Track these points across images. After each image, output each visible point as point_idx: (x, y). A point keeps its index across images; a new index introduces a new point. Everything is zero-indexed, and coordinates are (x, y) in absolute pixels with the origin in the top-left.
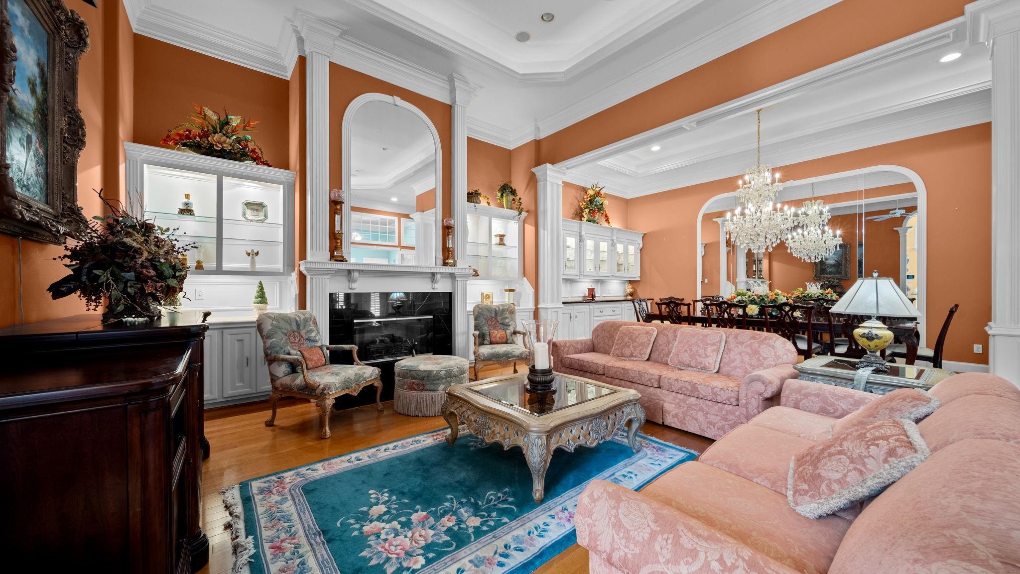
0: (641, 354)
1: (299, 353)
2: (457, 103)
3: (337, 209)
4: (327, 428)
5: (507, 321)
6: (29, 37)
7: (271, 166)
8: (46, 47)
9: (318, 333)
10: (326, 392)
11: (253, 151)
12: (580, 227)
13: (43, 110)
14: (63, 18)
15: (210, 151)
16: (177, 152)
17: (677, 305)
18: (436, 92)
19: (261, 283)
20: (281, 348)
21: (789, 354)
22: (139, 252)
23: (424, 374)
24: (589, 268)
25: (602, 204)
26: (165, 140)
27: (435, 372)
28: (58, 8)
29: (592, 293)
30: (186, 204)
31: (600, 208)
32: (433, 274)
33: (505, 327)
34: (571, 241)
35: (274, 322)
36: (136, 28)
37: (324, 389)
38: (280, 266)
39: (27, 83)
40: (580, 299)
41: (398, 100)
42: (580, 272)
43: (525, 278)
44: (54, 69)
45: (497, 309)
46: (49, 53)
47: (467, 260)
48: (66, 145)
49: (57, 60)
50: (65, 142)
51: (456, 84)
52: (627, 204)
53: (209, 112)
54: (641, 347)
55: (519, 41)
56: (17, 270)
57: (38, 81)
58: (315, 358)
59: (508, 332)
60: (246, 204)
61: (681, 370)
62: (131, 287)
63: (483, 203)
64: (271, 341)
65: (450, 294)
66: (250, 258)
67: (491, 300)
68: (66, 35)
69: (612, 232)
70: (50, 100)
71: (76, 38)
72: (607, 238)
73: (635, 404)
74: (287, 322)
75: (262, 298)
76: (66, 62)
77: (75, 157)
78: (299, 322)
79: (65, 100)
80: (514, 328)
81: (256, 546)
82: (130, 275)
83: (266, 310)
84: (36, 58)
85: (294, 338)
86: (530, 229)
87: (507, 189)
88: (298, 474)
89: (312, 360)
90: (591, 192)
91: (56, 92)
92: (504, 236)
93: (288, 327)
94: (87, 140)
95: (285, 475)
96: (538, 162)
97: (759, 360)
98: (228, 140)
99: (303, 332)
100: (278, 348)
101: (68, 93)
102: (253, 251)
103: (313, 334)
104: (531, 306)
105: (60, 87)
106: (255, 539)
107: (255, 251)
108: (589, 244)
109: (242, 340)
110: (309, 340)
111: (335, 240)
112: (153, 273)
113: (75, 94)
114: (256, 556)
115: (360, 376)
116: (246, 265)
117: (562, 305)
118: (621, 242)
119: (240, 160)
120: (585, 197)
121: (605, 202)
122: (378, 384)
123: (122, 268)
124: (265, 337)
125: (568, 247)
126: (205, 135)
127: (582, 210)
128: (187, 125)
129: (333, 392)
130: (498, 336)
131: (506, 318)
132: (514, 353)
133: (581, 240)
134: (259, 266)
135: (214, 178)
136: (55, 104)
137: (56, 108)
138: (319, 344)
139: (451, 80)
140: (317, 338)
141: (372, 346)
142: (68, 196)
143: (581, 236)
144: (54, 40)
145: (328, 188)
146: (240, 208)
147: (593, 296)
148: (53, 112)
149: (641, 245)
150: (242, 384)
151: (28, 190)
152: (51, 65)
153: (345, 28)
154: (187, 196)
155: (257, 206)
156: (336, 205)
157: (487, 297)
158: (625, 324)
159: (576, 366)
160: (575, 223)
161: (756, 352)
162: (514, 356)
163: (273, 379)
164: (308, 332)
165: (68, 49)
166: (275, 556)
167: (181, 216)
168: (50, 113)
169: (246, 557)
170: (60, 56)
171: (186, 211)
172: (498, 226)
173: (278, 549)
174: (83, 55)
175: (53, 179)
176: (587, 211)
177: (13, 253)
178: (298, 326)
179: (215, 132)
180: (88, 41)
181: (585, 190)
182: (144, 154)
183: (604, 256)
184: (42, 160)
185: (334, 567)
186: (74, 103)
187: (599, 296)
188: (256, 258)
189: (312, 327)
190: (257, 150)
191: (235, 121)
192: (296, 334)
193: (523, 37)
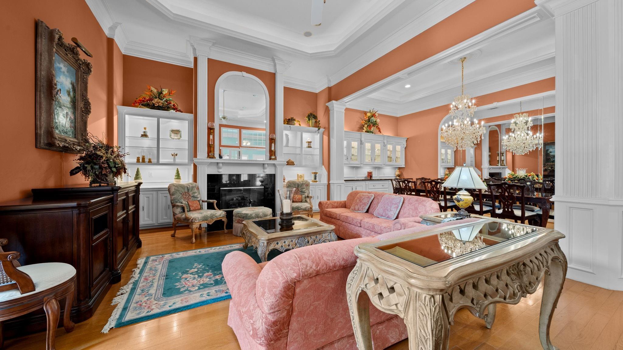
0: (362, 209)
1: (187, 203)
2: (277, 72)
3: (211, 132)
4: (194, 238)
5: (304, 190)
6: (67, 74)
7: (182, 112)
8: (75, 76)
9: (199, 193)
10: (193, 221)
11: (174, 105)
12: (361, 136)
13: (73, 101)
14: (81, 63)
15: (153, 107)
16: (140, 109)
17: (409, 182)
18: (265, 66)
19: (177, 169)
20: (179, 200)
21: (433, 210)
22: (102, 157)
23: (244, 215)
24: (367, 160)
25: (376, 121)
26: (134, 103)
27: (249, 215)
28: (78, 60)
29: (370, 175)
30: (144, 132)
31: (375, 124)
32: (264, 164)
33: (303, 193)
34: (355, 144)
35: (176, 188)
36: (124, 52)
37: (192, 220)
38: (186, 161)
39: (66, 92)
40: (363, 178)
41: (244, 74)
42: (361, 162)
43: (323, 166)
44: (78, 84)
45: (299, 183)
46: (76, 77)
47: (283, 156)
48: (83, 113)
49: (79, 80)
50: (83, 112)
51: (276, 62)
52: (396, 121)
53: (153, 89)
54: (363, 205)
55: (307, 36)
56: (62, 165)
57: (71, 90)
58: (195, 206)
59: (303, 196)
60: (171, 131)
61: (379, 218)
62: (97, 171)
63: (297, 124)
64: (174, 197)
65: (274, 174)
66: (173, 157)
67: (303, 178)
68: (83, 69)
69: (384, 138)
70: (77, 96)
71: (87, 69)
72: (381, 142)
73: (330, 233)
74: (183, 188)
75: (178, 176)
76: (83, 80)
77: (86, 118)
78: (189, 188)
79: (83, 95)
80: (308, 194)
81: (139, 278)
82: (97, 167)
83: (180, 182)
84: (70, 81)
85: (186, 196)
86: (326, 138)
87: (312, 116)
88: (171, 256)
89: (193, 206)
90: (369, 114)
91: (79, 93)
92: (311, 142)
93: (183, 191)
94: (91, 110)
95: (165, 255)
96: (330, 100)
97: (417, 213)
98: (161, 101)
99: (191, 193)
100: (177, 200)
101: (85, 92)
102: (174, 153)
103: (196, 194)
104: (326, 182)
105: (81, 90)
106: (140, 276)
107: (176, 154)
108: (368, 146)
109: (166, 197)
110: (194, 197)
111: (210, 148)
112: (106, 165)
113: (87, 92)
114: (137, 281)
115: (213, 215)
116: (171, 160)
117: (344, 182)
118: (390, 144)
119: (167, 110)
120: (365, 118)
121: (377, 120)
122: (225, 220)
123: (95, 164)
124: (171, 195)
125: (353, 148)
126: (151, 100)
127: (363, 126)
128: (144, 95)
129: (197, 221)
130: (297, 198)
131: (303, 188)
132: (301, 208)
133: (361, 143)
134: (178, 161)
135: (156, 119)
136: (79, 97)
137: (79, 99)
138: (199, 199)
139: (273, 60)
140: (198, 196)
141: (231, 202)
142: (84, 134)
143: (361, 141)
144: (78, 72)
145: (207, 122)
146: (169, 133)
147: (371, 177)
148: (78, 101)
149: (405, 146)
150: (166, 217)
151: (67, 133)
152: (77, 82)
153: (215, 41)
154: (145, 128)
155: (176, 132)
156: (211, 130)
157: (301, 177)
158: (362, 192)
159: (328, 215)
160: (357, 134)
161: (416, 209)
162: (302, 209)
163: (174, 214)
164: (193, 193)
165: (84, 74)
166: (144, 281)
167: (142, 138)
168: (77, 102)
169: (133, 280)
170: (81, 78)
171: (145, 135)
172: (307, 137)
173: (146, 279)
174: (90, 76)
175: (78, 128)
176: (366, 126)
177: (61, 158)
178: (188, 190)
179: (156, 98)
180: (92, 69)
181: (365, 113)
182: (125, 111)
183: (377, 152)
184: (73, 121)
185: (162, 287)
186: (86, 95)
187: (374, 176)
188: (176, 157)
189: (196, 190)
190: (176, 105)
191: (165, 91)
192: (187, 194)
193: (308, 34)
